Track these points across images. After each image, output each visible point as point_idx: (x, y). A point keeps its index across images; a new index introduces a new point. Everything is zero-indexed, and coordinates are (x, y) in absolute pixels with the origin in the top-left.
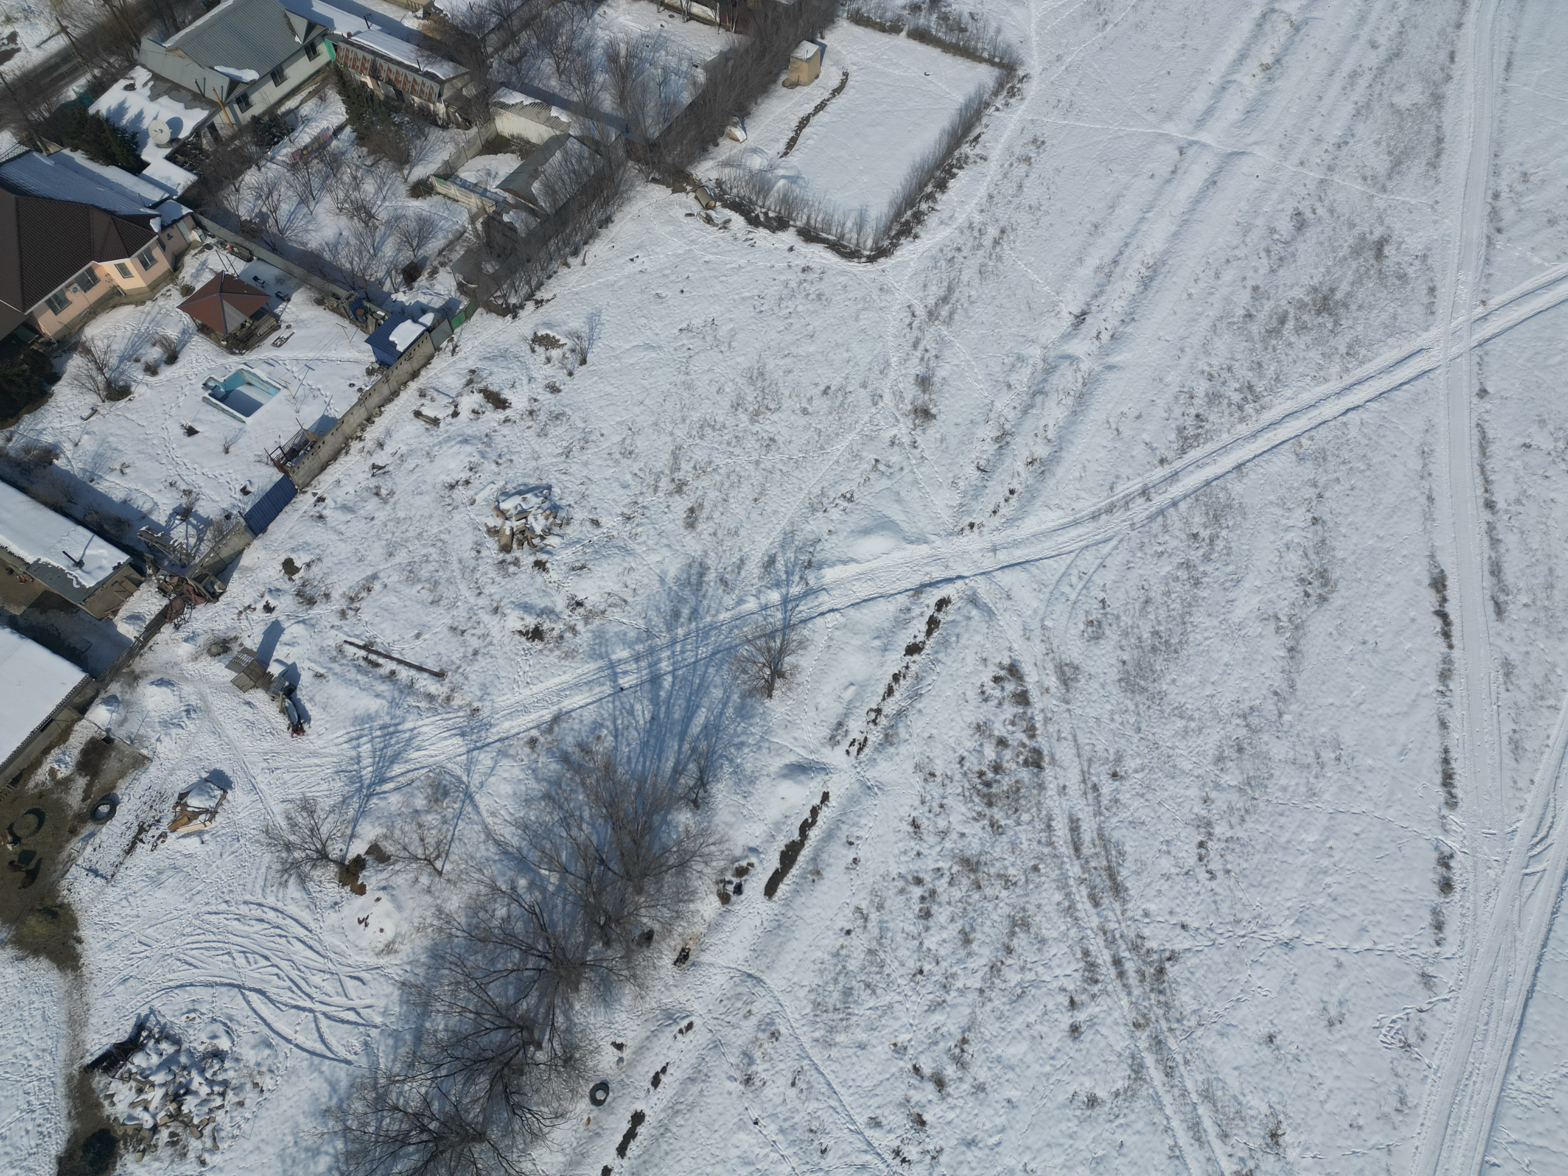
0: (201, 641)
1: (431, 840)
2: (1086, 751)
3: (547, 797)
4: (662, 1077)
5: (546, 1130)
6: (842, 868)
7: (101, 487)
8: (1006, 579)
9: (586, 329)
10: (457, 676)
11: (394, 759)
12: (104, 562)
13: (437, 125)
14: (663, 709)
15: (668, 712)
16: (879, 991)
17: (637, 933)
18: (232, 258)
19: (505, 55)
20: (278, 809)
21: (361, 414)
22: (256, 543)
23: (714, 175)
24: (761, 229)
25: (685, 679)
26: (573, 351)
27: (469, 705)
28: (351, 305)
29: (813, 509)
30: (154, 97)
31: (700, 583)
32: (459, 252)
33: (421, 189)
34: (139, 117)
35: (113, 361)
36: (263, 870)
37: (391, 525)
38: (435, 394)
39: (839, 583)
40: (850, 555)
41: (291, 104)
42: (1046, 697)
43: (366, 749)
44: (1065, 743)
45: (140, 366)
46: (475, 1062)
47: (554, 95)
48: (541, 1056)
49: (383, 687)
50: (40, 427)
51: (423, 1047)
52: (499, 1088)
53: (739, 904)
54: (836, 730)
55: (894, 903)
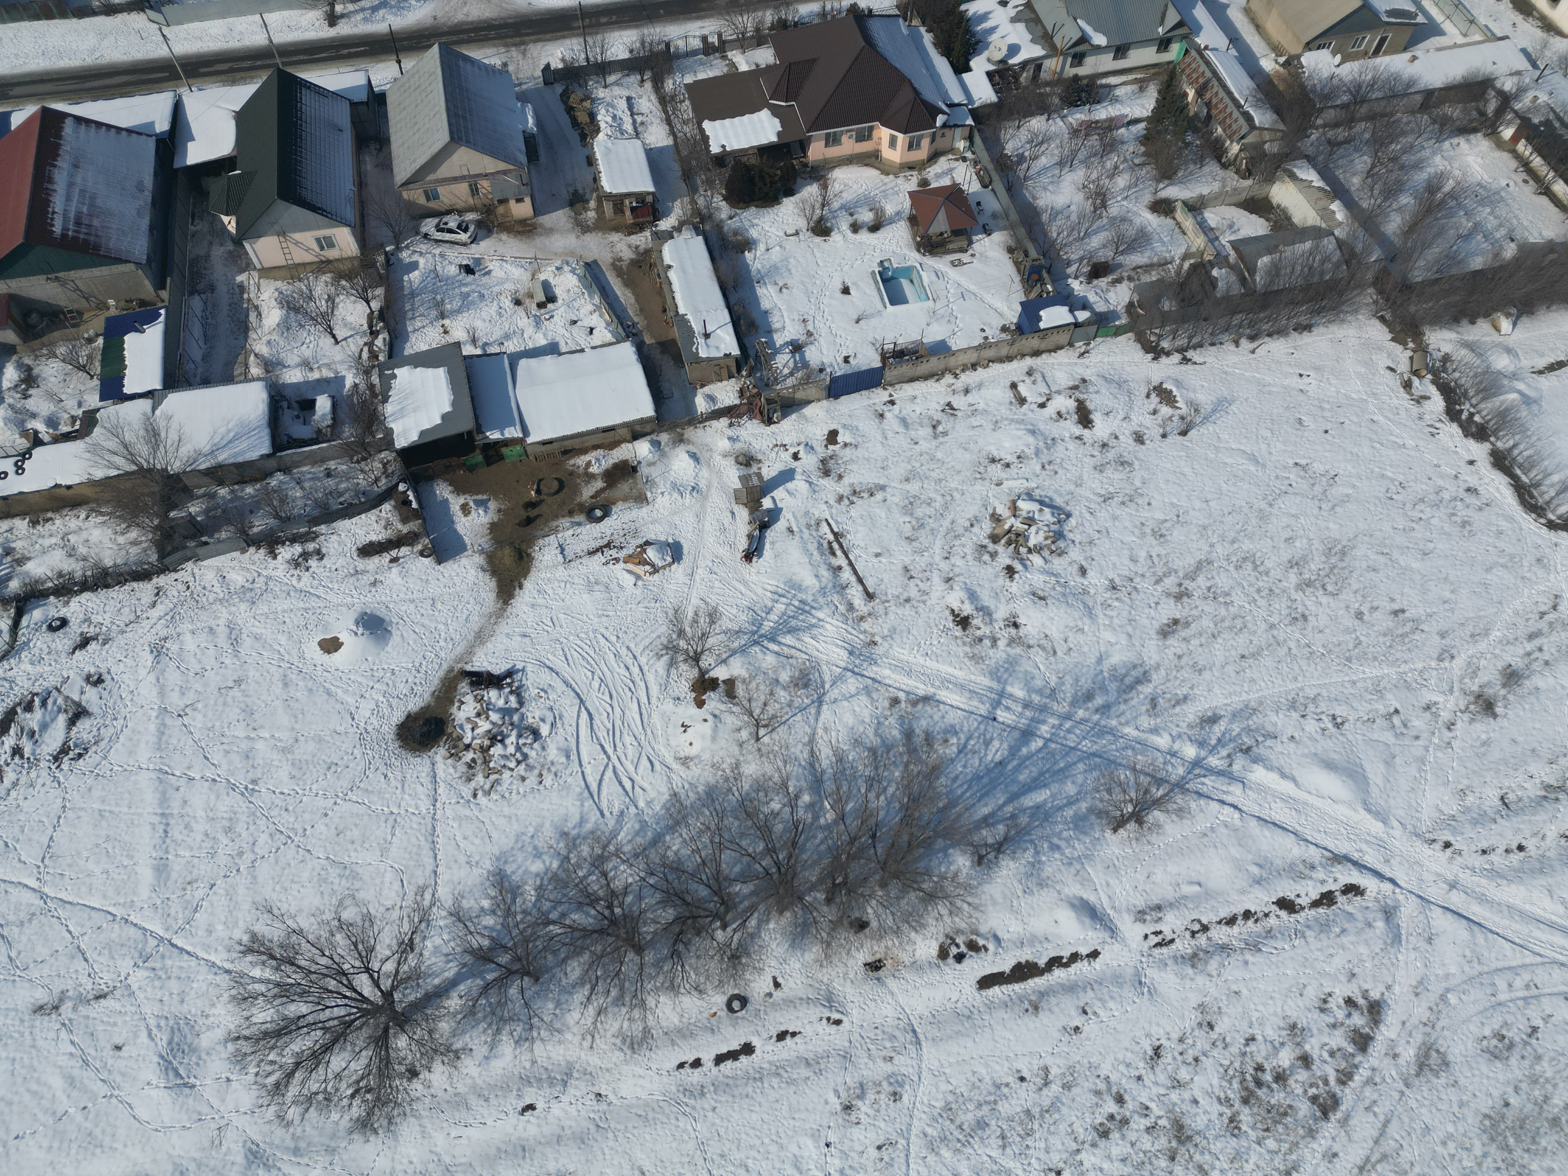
0: (738, 446)
1: (770, 710)
2: (1389, 1146)
3: (873, 751)
4: (788, 1037)
5: (682, 990)
6: (1059, 1025)
7: (761, 291)
8: (1441, 921)
9: (1209, 408)
10: (881, 607)
11: (792, 631)
12: (722, 346)
13: (1219, 161)
14: (1015, 763)
15: (1017, 769)
16: (1008, 1151)
17: (857, 914)
18: (974, 177)
19: (1330, 134)
20: (695, 601)
21: (973, 357)
22: (825, 403)
23: (1446, 348)
24: (1455, 426)
25: (1053, 754)
26: (1182, 418)
27: (873, 635)
28: (1032, 267)
29: (1293, 705)
30: (1014, 20)
31: (1131, 688)
32: (1154, 276)
33: (1163, 207)
34: (992, 30)
35: (836, 205)
36: (654, 635)
37: (926, 457)
38: (1040, 379)
39: (1261, 789)
40: (1296, 773)
41: (1113, 80)
42: (1388, 1061)
43: (780, 607)
44: (1371, 1118)
45: (851, 220)
46: (676, 895)
47: (1347, 191)
48: (720, 935)
49: (825, 574)
50: (756, 221)
51: (653, 851)
52: (676, 929)
53: (950, 968)
54: (1152, 909)
55: (1082, 1095)
